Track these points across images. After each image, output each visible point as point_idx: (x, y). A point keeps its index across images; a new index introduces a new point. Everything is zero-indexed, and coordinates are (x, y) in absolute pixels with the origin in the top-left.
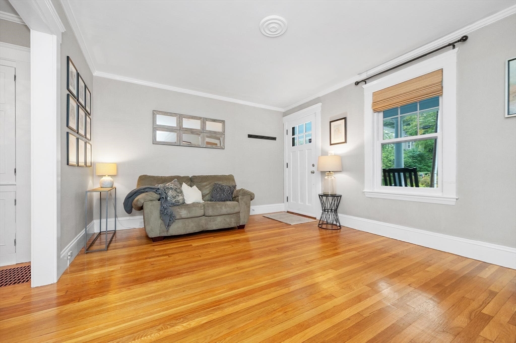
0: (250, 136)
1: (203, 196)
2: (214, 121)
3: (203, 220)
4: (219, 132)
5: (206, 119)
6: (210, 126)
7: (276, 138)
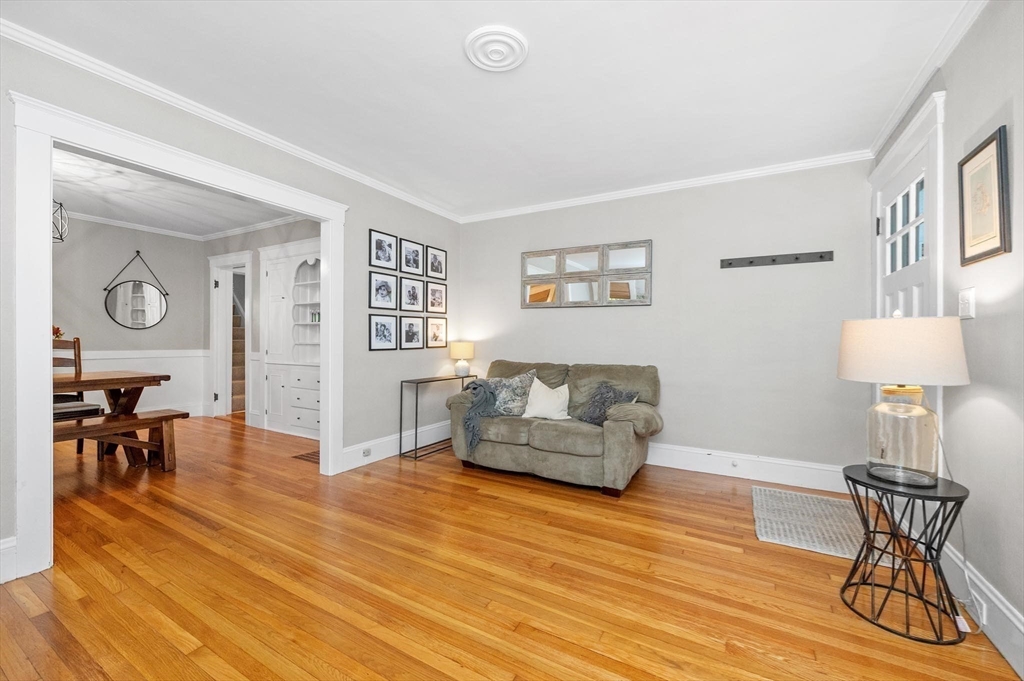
0: (727, 264)
1: (572, 407)
2: (626, 245)
3: (524, 453)
4: (637, 269)
5: (609, 246)
6: (619, 260)
7: (831, 253)
